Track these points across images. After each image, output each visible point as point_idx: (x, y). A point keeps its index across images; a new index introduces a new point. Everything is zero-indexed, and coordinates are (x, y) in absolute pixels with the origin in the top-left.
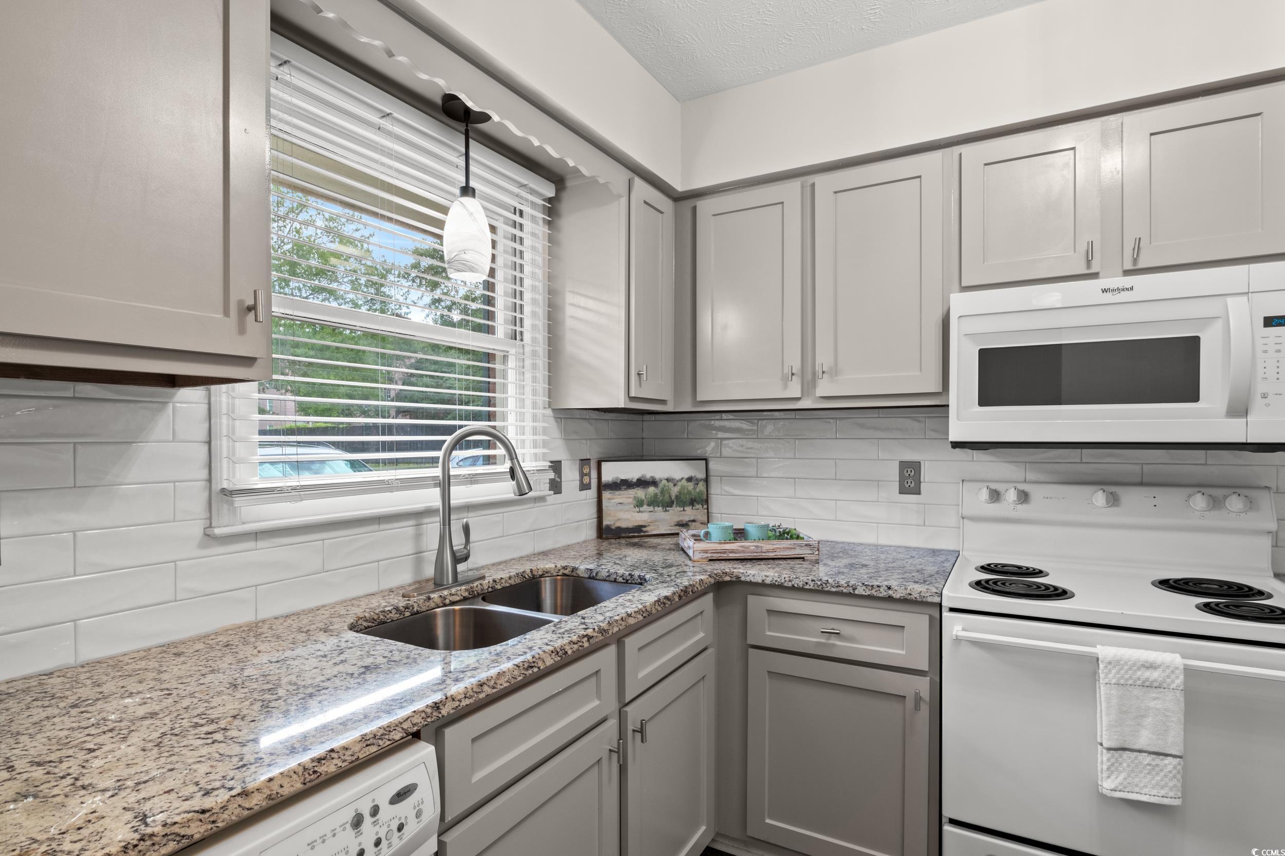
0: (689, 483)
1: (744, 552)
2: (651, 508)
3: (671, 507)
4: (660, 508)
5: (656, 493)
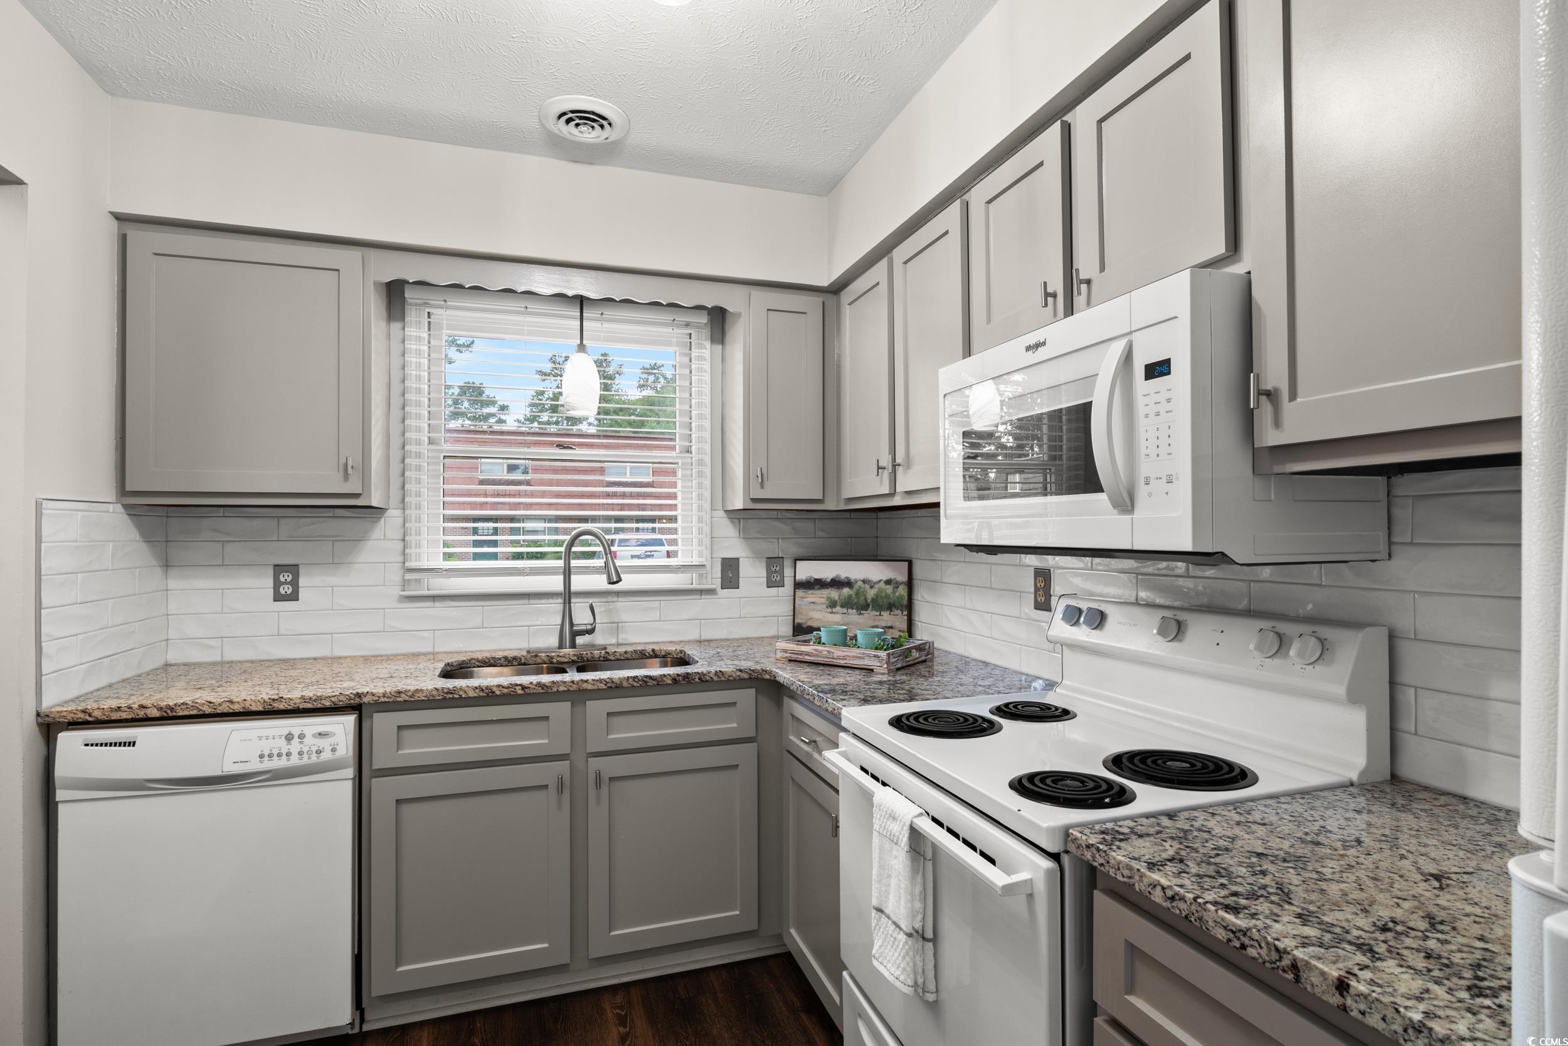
0: (888, 586)
1: (817, 656)
2: (845, 610)
3: (866, 610)
4: (854, 611)
5: (851, 595)
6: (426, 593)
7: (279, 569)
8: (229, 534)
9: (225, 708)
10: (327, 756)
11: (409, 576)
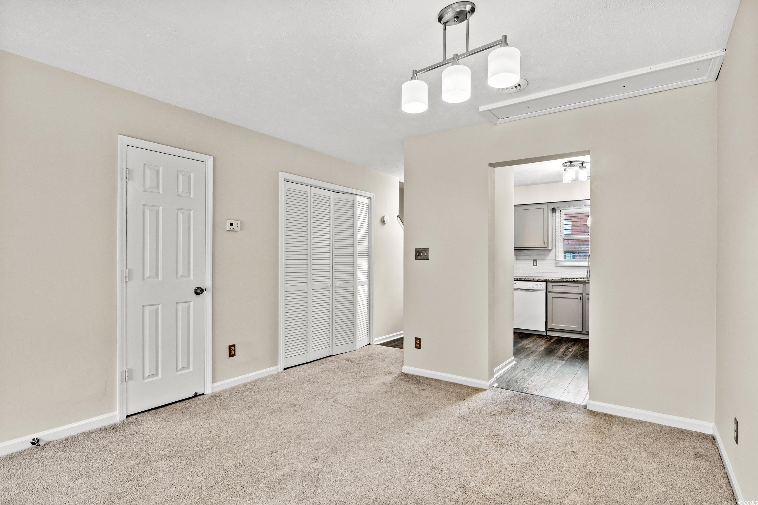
6: (560, 265)
7: (534, 260)
8: (526, 254)
9: (527, 280)
10: (541, 288)
11: (556, 262)
